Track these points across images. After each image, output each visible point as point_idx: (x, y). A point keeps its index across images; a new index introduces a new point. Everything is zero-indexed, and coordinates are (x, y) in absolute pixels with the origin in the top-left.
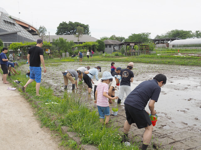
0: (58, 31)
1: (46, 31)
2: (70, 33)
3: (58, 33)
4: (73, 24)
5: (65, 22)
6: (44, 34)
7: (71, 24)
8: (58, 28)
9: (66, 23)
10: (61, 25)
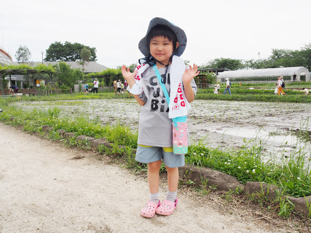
0: (48, 55)
1: (30, 54)
2: (67, 58)
3: (47, 59)
4: (72, 45)
5: (59, 43)
6: (27, 59)
7: (68, 45)
8: (48, 51)
9: (61, 43)
10: (53, 46)
